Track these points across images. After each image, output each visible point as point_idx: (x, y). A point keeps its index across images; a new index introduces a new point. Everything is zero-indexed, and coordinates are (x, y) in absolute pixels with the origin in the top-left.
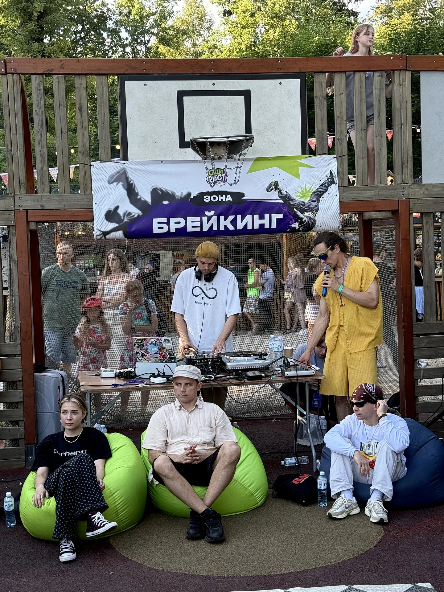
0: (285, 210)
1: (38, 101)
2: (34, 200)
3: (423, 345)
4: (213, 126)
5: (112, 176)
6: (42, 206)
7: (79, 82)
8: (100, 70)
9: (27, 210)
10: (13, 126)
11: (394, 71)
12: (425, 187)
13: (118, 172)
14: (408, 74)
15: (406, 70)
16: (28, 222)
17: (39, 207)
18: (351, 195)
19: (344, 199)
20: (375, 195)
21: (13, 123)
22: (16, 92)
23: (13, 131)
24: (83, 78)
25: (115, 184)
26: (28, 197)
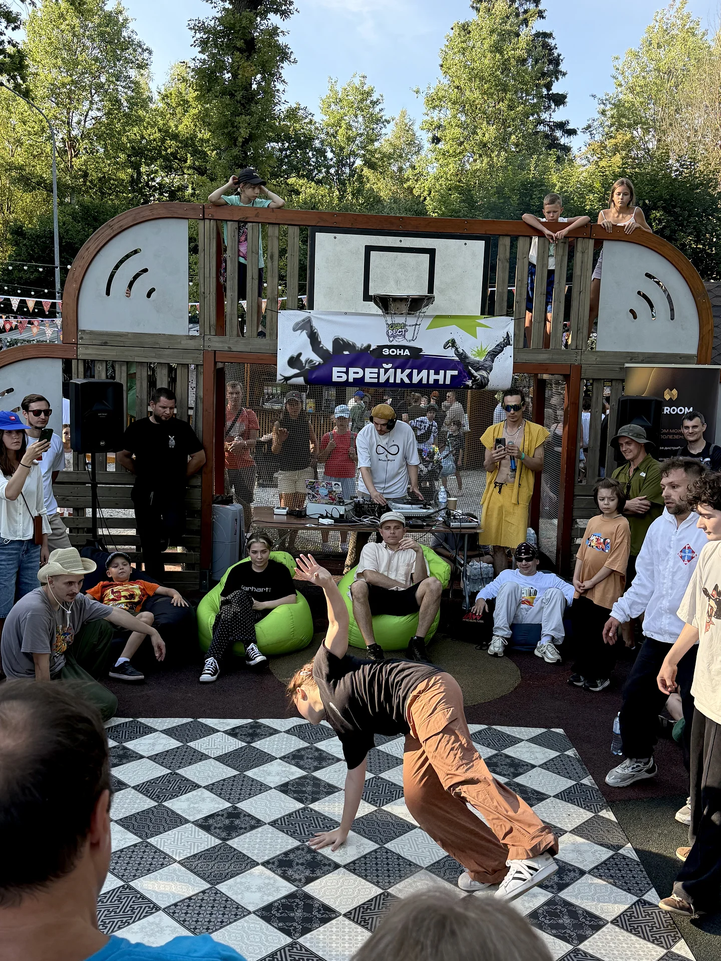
0: (460, 367)
1: (232, 246)
2: (222, 342)
3: (582, 506)
4: (397, 282)
5: (297, 324)
6: (229, 348)
7: (273, 231)
8: (292, 220)
9: (215, 351)
10: (207, 271)
11: (577, 238)
12: (599, 354)
13: (303, 320)
14: (592, 242)
15: (590, 238)
16: (215, 363)
17: (226, 349)
18: (526, 357)
19: (518, 361)
20: (549, 359)
21: (207, 266)
22: (212, 237)
23: (207, 275)
24: (277, 228)
25: (300, 331)
26: (217, 338)
